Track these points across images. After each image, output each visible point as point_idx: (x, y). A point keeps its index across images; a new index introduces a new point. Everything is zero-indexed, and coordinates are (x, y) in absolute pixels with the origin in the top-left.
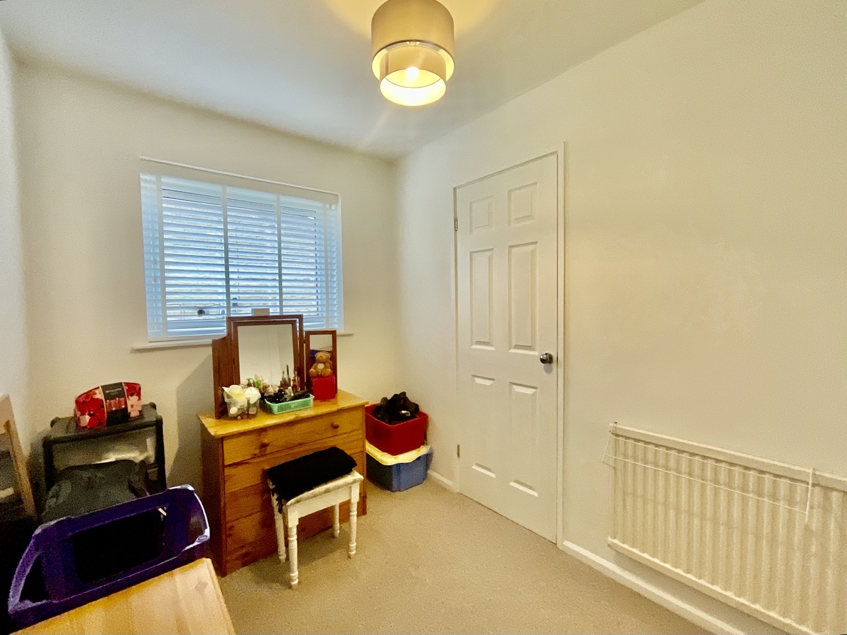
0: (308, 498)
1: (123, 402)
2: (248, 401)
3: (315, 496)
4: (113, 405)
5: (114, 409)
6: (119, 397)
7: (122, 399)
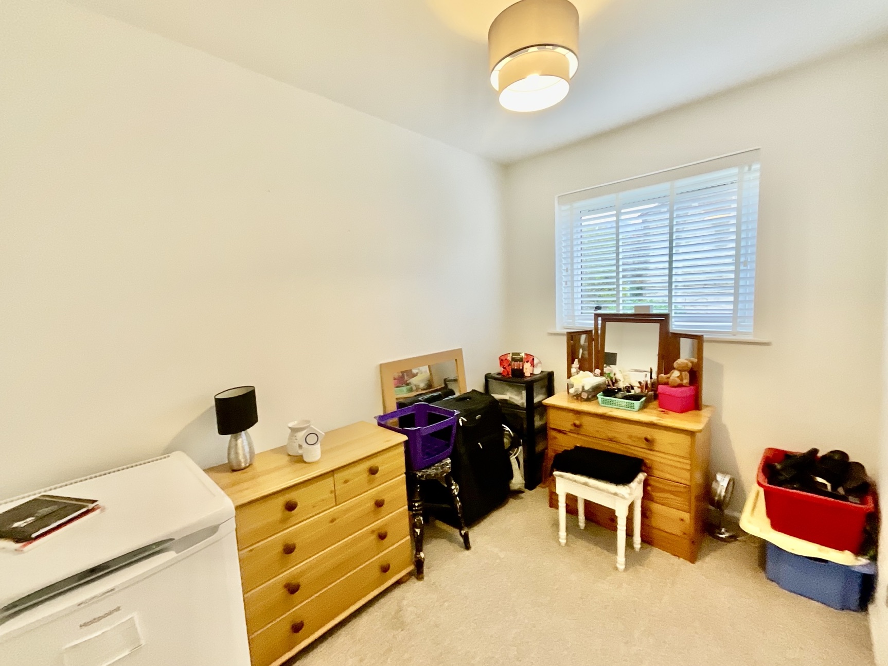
0: (569, 479)
1: (521, 365)
2: (583, 387)
3: (575, 481)
4: (516, 365)
5: (516, 368)
6: (520, 362)
7: (521, 363)
